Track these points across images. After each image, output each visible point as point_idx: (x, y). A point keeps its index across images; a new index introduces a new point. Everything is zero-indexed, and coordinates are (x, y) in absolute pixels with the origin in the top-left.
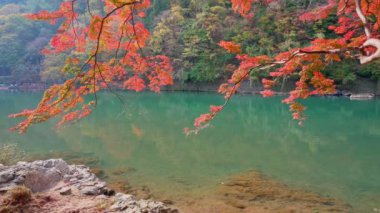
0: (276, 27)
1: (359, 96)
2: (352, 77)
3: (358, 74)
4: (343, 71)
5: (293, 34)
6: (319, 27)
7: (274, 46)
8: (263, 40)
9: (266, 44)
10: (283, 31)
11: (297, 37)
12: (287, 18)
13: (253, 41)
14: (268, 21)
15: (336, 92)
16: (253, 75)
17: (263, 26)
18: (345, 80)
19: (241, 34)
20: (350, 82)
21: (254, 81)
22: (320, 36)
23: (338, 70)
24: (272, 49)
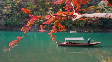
0: (45, 5)
1: (73, 32)
2: (71, 25)
3: (72, 24)
4: (68, 23)
5: (51, 8)
6: (60, 7)
7: (45, 12)
8: (41, 9)
9: (42, 11)
10: (48, 7)
11: (53, 10)
12: (49, 2)
13: (37, 9)
14: (42, 2)
15: (66, 30)
16: (37, 23)
17: (40, 4)
18: (69, 26)
19: (32, 6)
20: (70, 27)
21: (37, 26)
22: (61, 10)
23: (67, 23)
24: (44, 13)
